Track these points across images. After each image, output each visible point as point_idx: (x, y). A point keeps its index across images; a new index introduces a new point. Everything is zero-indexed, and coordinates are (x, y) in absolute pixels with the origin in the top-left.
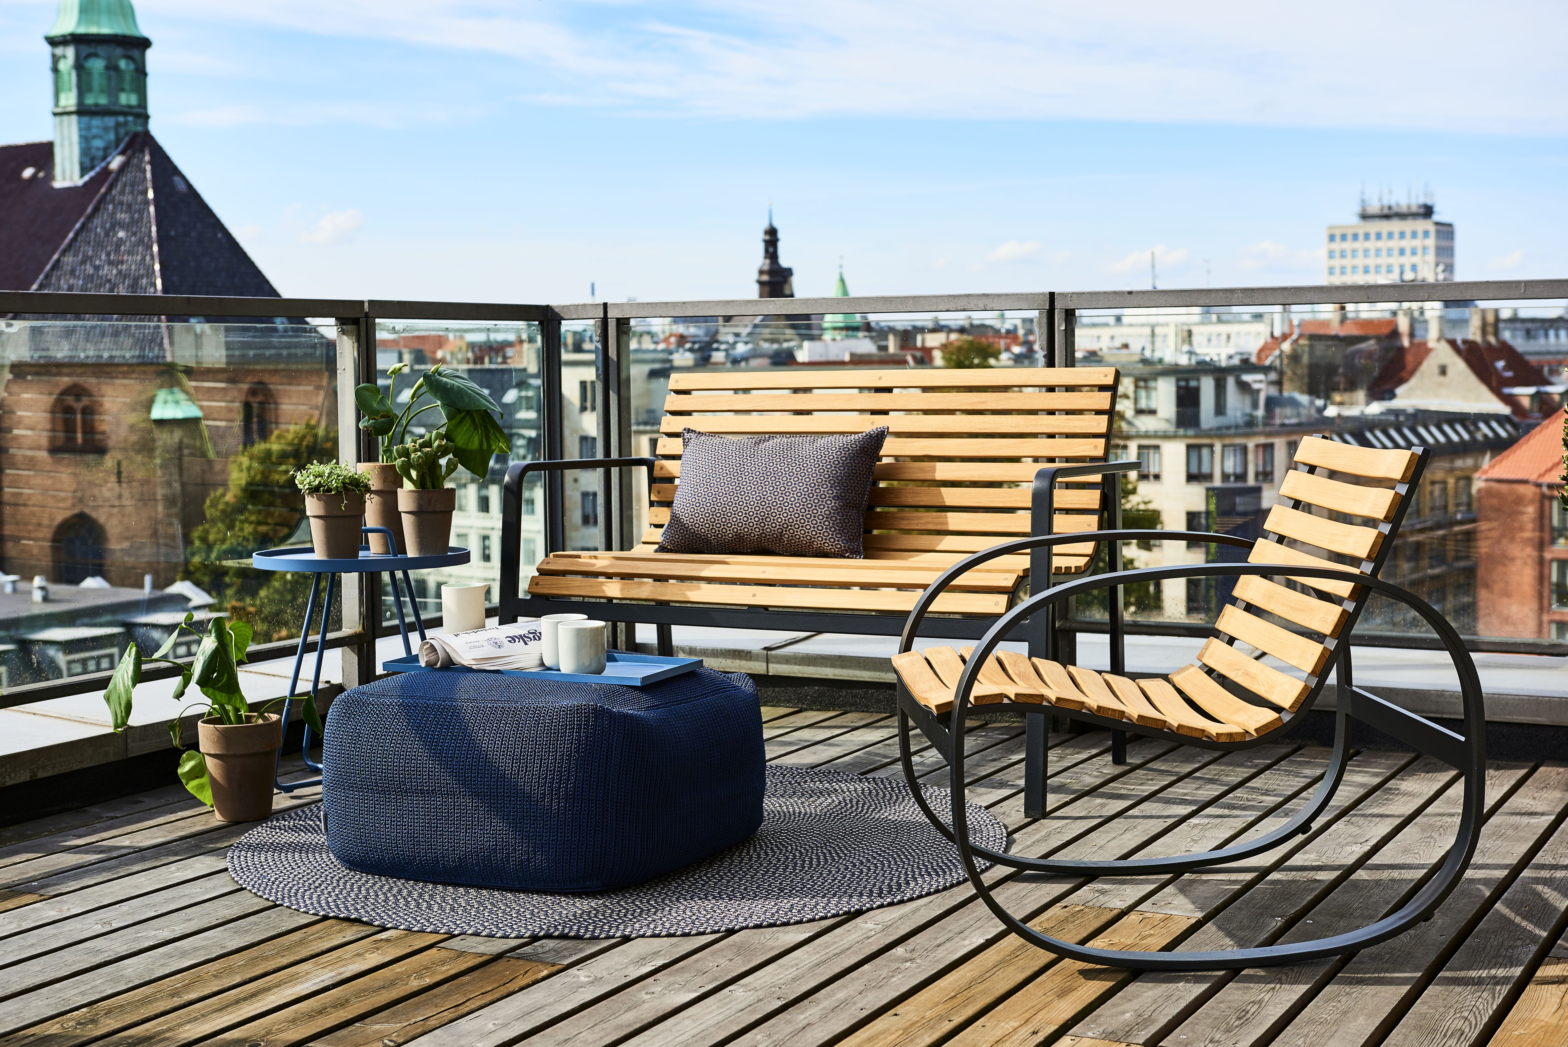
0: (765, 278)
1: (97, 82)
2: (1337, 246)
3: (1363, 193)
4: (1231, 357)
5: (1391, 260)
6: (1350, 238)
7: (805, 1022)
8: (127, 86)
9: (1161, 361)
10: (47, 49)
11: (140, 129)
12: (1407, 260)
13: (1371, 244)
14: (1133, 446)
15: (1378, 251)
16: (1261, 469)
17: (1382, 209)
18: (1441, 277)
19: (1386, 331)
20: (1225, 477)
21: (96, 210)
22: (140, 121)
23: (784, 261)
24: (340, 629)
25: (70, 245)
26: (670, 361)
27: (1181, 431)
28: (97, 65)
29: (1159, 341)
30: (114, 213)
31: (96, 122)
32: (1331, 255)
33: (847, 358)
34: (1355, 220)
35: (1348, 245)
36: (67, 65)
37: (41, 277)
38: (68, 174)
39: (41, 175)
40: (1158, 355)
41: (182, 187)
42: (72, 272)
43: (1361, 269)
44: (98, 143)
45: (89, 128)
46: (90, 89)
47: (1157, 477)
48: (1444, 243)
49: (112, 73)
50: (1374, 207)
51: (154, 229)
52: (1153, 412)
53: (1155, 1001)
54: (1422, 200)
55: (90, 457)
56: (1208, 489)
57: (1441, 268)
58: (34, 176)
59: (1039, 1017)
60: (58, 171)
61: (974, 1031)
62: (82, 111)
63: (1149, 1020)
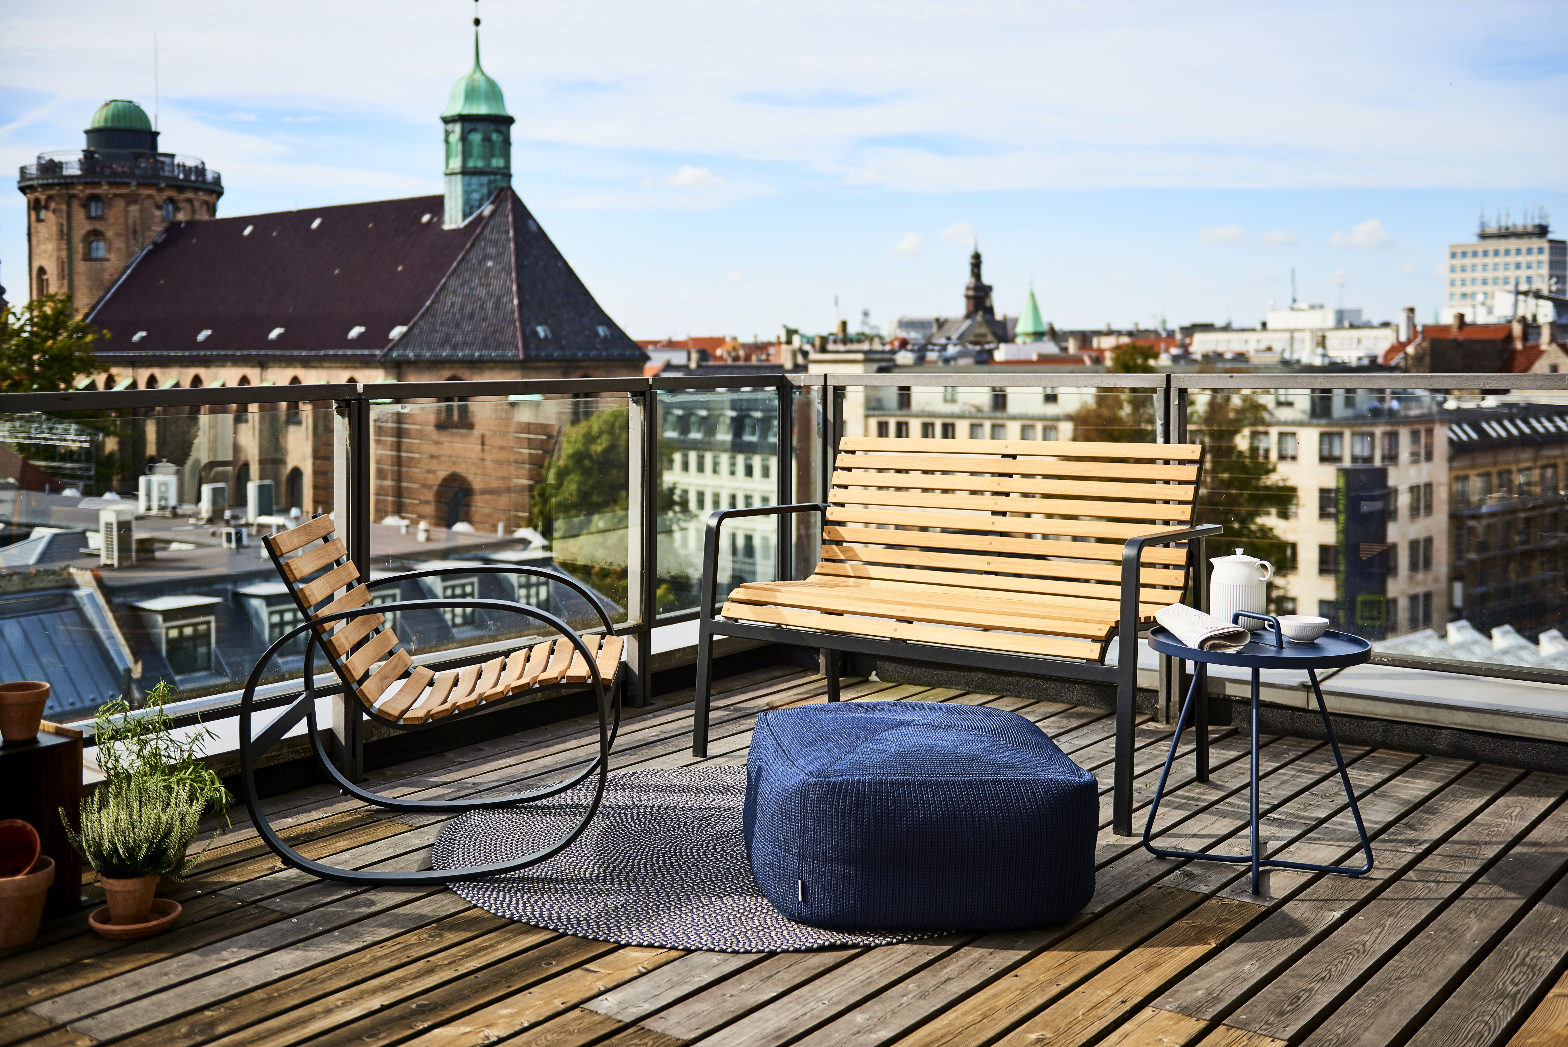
0: (971, 293)
1: (476, 149)
2: (1458, 262)
3: (1482, 216)
4: (1360, 359)
5: (1507, 273)
6: (1470, 255)
7: (946, 976)
8: (497, 152)
9: (1298, 361)
10: (441, 126)
11: (505, 185)
12: (1523, 273)
13: (1490, 260)
14: (1274, 432)
15: (1496, 265)
16: (1386, 452)
17: (1500, 229)
18: (1554, 288)
19: (1501, 335)
20: (1354, 459)
21: (472, 246)
22: (506, 179)
23: (986, 280)
24: (626, 621)
25: (455, 270)
26: (893, 360)
27: (1315, 421)
28: (476, 138)
29: (1297, 346)
30: (484, 249)
31: (475, 180)
32: (1453, 269)
33: (1034, 357)
34: (1475, 240)
35: (1468, 261)
36: (455, 137)
37: (433, 296)
38: (454, 219)
39: (435, 219)
40: (1296, 356)
41: (534, 228)
42: (455, 292)
43: (1480, 282)
44: (476, 196)
45: (469, 184)
46: (471, 156)
47: (1294, 458)
48: (1558, 258)
49: (486, 144)
50: (1492, 228)
51: (513, 260)
52: (1290, 404)
53: (1224, 982)
54: (1537, 222)
55: (463, 431)
56: (1339, 470)
57: (1554, 280)
58: (430, 221)
59: (1128, 988)
60: (447, 216)
61: (1076, 996)
62: (465, 172)
63: (1218, 999)
